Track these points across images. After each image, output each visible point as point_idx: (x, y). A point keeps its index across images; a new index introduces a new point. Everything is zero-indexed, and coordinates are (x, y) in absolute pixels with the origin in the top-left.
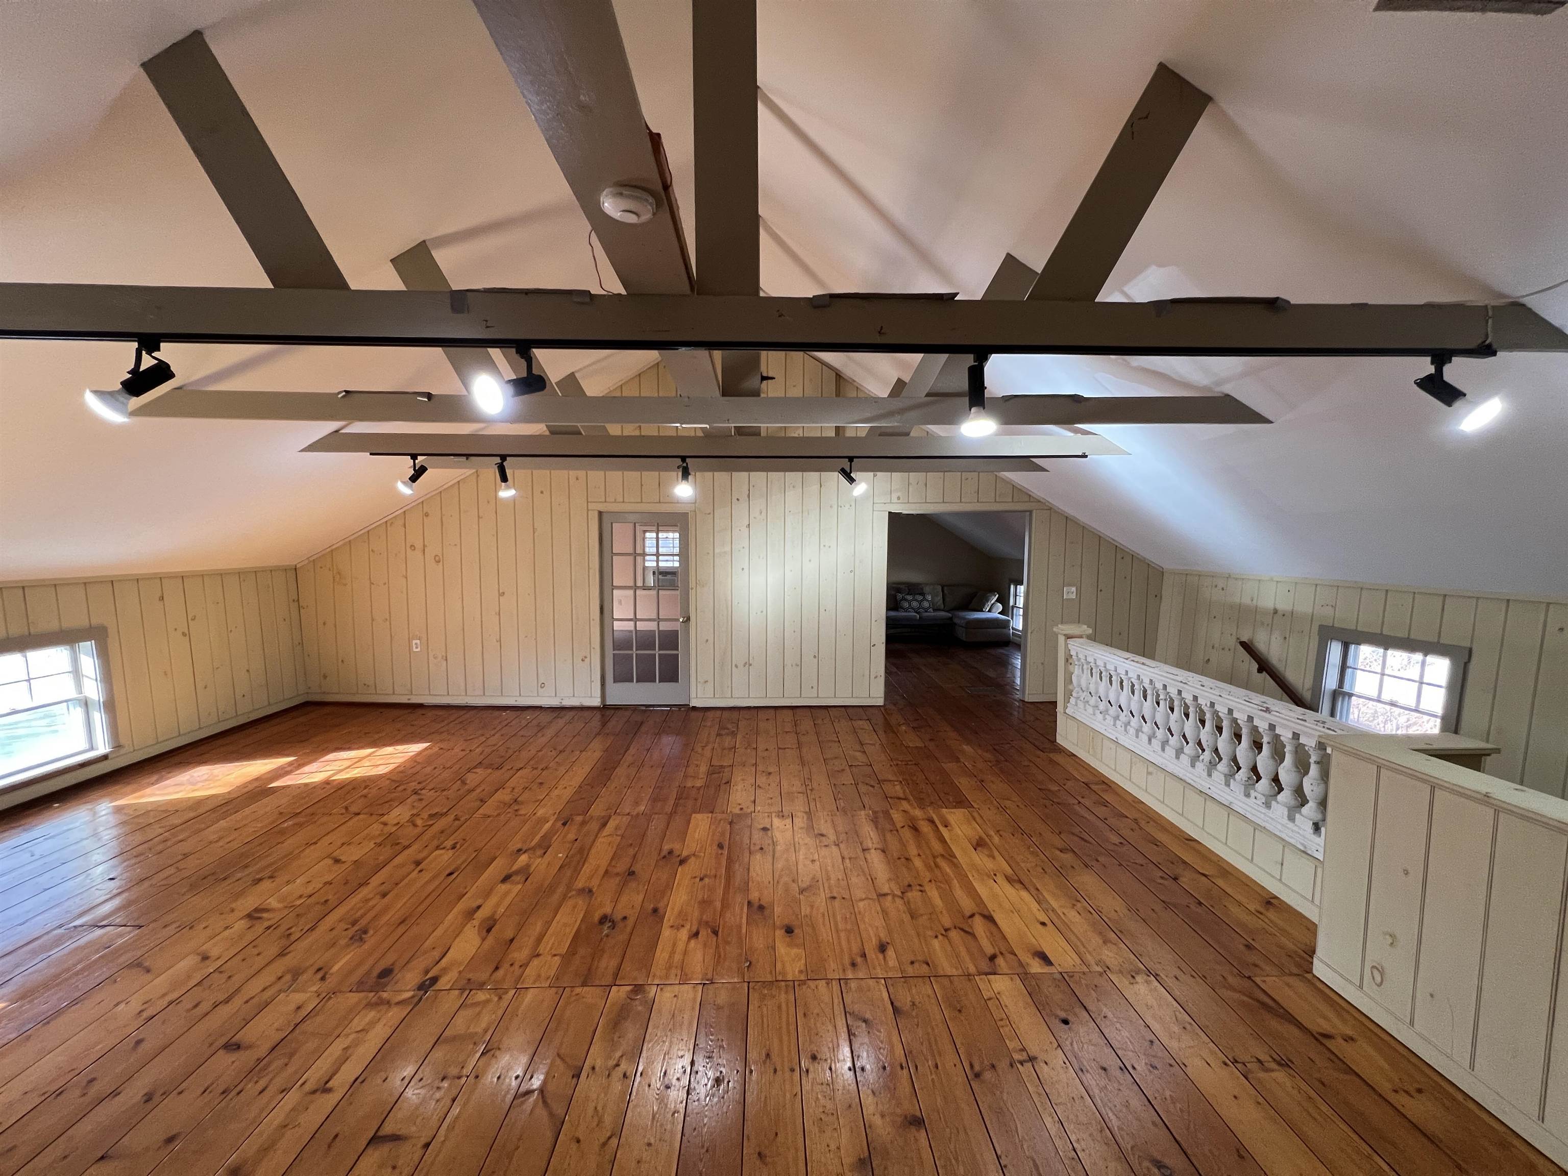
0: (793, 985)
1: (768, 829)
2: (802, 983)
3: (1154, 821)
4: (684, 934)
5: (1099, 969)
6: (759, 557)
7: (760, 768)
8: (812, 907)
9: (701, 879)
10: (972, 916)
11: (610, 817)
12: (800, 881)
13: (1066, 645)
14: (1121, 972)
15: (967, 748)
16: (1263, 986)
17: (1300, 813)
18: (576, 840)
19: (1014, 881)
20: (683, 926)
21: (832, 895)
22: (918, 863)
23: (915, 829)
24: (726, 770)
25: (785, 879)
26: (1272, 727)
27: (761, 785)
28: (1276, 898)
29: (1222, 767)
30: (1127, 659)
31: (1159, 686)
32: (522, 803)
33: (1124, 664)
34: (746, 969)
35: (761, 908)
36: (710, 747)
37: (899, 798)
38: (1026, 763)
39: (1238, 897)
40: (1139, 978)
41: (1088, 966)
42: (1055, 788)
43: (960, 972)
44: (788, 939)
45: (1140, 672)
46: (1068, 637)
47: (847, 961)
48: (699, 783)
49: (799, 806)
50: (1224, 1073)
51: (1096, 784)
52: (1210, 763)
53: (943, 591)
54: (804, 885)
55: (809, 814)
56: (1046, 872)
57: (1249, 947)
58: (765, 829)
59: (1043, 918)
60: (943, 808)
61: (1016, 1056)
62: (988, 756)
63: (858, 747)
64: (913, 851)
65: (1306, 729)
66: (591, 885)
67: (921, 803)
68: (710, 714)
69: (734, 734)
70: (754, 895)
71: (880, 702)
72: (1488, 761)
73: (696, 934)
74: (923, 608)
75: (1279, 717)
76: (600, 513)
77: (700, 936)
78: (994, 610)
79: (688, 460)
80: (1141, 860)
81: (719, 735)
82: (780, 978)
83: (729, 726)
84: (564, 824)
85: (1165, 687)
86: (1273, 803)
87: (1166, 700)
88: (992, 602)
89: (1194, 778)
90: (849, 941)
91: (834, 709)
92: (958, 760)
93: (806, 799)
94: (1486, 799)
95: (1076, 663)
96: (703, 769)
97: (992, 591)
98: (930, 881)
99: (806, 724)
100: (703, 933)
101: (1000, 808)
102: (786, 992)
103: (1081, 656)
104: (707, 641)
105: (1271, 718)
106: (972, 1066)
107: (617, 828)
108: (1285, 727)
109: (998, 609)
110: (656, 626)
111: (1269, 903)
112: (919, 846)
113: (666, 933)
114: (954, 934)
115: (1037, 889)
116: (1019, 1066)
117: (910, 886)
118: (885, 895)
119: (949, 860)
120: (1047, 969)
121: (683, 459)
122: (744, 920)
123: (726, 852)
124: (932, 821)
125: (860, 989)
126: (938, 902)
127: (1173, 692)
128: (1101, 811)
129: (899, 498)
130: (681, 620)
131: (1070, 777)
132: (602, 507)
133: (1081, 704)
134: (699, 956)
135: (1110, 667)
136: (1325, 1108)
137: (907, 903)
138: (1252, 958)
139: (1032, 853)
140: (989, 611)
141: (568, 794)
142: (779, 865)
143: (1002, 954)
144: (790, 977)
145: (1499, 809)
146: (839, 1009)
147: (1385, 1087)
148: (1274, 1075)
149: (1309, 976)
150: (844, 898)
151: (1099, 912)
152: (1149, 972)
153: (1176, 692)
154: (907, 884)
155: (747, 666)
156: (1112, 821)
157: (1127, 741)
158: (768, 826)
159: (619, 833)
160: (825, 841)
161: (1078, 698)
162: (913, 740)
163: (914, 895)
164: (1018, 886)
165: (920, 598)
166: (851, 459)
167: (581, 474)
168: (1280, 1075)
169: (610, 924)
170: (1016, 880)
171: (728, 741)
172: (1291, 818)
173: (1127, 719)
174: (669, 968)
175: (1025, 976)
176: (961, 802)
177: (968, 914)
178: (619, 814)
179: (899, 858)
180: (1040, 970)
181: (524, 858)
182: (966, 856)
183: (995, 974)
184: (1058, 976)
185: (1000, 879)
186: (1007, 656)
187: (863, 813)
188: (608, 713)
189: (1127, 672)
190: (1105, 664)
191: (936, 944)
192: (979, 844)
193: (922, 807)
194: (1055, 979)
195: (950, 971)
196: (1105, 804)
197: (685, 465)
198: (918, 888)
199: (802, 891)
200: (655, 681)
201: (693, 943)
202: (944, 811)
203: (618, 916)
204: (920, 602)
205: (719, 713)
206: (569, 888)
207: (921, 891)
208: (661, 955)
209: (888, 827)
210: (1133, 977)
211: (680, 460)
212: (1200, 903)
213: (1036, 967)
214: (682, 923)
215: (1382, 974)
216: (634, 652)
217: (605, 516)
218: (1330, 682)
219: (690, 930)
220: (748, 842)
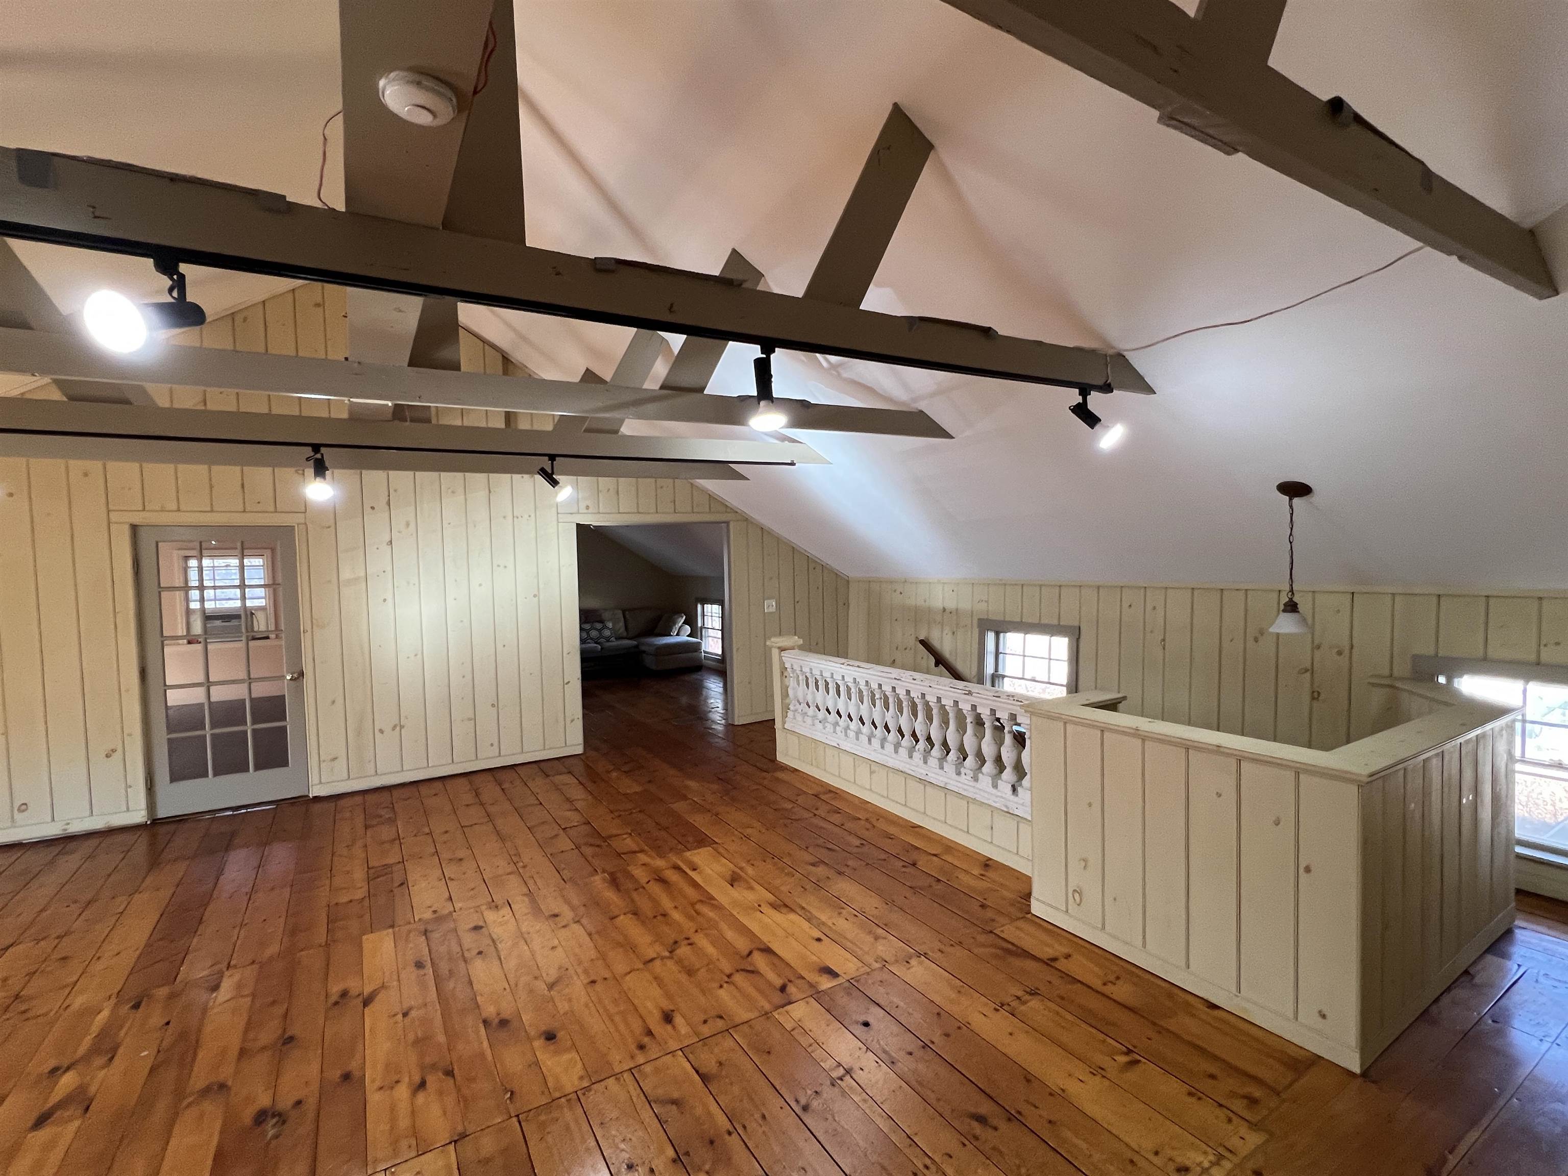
0: (577, 1097)
1: (481, 927)
2: (587, 1089)
3: (883, 817)
4: (403, 1092)
5: (877, 965)
6: (408, 583)
7: (445, 855)
8: (570, 1000)
9: (405, 1015)
10: (750, 953)
11: (221, 975)
12: (544, 975)
13: (780, 657)
14: (897, 961)
15: (692, 784)
16: (1002, 935)
17: (1000, 779)
18: (168, 1023)
19: (780, 906)
20: (397, 1082)
21: (591, 979)
22: (676, 916)
23: (662, 881)
24: (395, 868)
25: (524, 979)
26: (974, 707)
27: (453, 876)
28: (990, 859)
29: (936, 752)
30: (843, 664)
31: (875, 686)
32: (31, 998)
33: (840, 670)
34: (508, 1102)
35: (504, 1023)
36: (360, 843)
37: (635, 852)
38: (755, 787)
39: (964, 867)
40: (914, 962)
41: (869, 966)
42: (788, 806)
43: (756, 1014)
44: (552, 1047)
45: (856, 675)
46: (782, 649)
47: (633, 1047)
48: (359, 894)
49: (514, 888)
50: (997, 1017)
51: (825, 793)
52: (925, 751)
53: (624, 617)
54: (550, 980)
55: (530, 895)
56: (806, 890)
57: (983, 906)
58: (477, 928)
59: (818, 934)
60: (685, 851)
61: (835, 1074)
62: (715, 787)
63: (568, 806)
64: (666, 903)
65: (999, 704)
66: (221, 1078)
67: (660, 852)
68: (343, 803)
69: (392, 821)
70: (489, 1011)
71: (579, 750)
72: (1120, 706)
73: (422, 1085)
74: (603, 637)
75: (979, 697)
76: (134, 528)
77: (428, 1084)
78: (682, 633)
79: (323, 450)
80: (883, 856)
81: (367, 827)
82: (557, 1095)
83: (383, 812)
84: (136, 1006)
85: (880, 686)
86: (980, 775)
87: (881, 698)
88: (680, 624)
89: (913, 768)
90: (627, 1024)
91: (520, 767)
92: (685, 798)
93: (520, 880)
94: (1136, 733)
95: (791, 675)
96: (359, 875)
97: (678, 612)
98: (696, 931)
99: (490, 790)
100: (431, 1080)
101: (744, 838)
102: (571, 1109)
103: (795, 667)
104: (333, 702)
105: (973, 700)
106: (797, 1101)
107: (239, 986)
108: (983, 705)
109: (686, 631)
110: (246, 691)
111: (986, 865)
112: (673, 898)
113: (375, 1098)
114: (738, 978)
115: (803, 908)
116: (839, 1082)
117: (676, 942)
118: (652, 960)
119: (709, 903)
120: (834, 983)
121: (316, 448)
122: (486, 1044)
123: (430, 971)
124: (677, 868)
125: (657, 1070)
126: (711, 950)
127: (887, 689)
128: (836, 819)
129: (587, 507)
130: (289, 678)
131: (801, 793)
132: (137, 519)
133: (799, 718)
134: (435, 1110)
135: (827, 675)
136: (1069, 1017)
137: (680, 962)
138: (990, 914)
139: (788, 874)
140: (678, 635)
141: (129, 958)
142: (511, 964)
143: (790, 981)
144: (569, 1089)
145: (1144, 738)
146: (640, 1101)
147: (1097, 983)
148: (1031, 1004)
149: (1029, 916)
150: (605, 979)
151: (863, 913)
152: (919, 955)
153: (891, 690)
154: (672, 941)
155: (398, 728)
156: (849, 825)
157: (846, 745)
158: (481, 923)
159: (246, 992)
160: (562, 921)
161: (796, 710)
162: (629, 786)
163: (684, 951)
164: (784, 910)
165: (599, 626)
166: (552, 458)
167: (95, 466)
168: (1034, 1003)
169: (274, 1120)
170: (781, 906)
171: (386, 832)
172: (995, 786)
173: (846, 723)
174: (395, 1144)
175: (817, 995)
176: (702, 841)
177: (746, 953)
178: (235, 967)
179: (655, 917)
180: (830, 985)
181: (68, 1081)
182: (725, 895)
183: (790, 1003)
184: (847, 984)
185: (766, 909)
186: (702, 681)
187: (597, 878)
188: (163, 830)
189: (843, 677)
190: (821, 672)
191: (722, 993)
192: (734, 880)
193: (662, 856)
194: (845, 988)
195: (745, 1016)
196: (837, 811)
197: (318, 456)
198: (686, 942)
199: (551, 986)
200: (247, 770)
201: (421, 1098)
202: (688, 854)
203: (285, 1103)
204: (600, 631)
205: (358, 799)
206: (179, 1093)
207: (690, 944)
208: (377, 1128)
209: (630, 886)
210: (908, 962)
211: (310, 448)
212: (939, 880)
213: (826, 983)
214: (396, 1078)
215: (1080, 894)
216: (208, 732)
217: (143, 534)
218: (989, 669)
219: (410, 1083)
220: (459, 949)
